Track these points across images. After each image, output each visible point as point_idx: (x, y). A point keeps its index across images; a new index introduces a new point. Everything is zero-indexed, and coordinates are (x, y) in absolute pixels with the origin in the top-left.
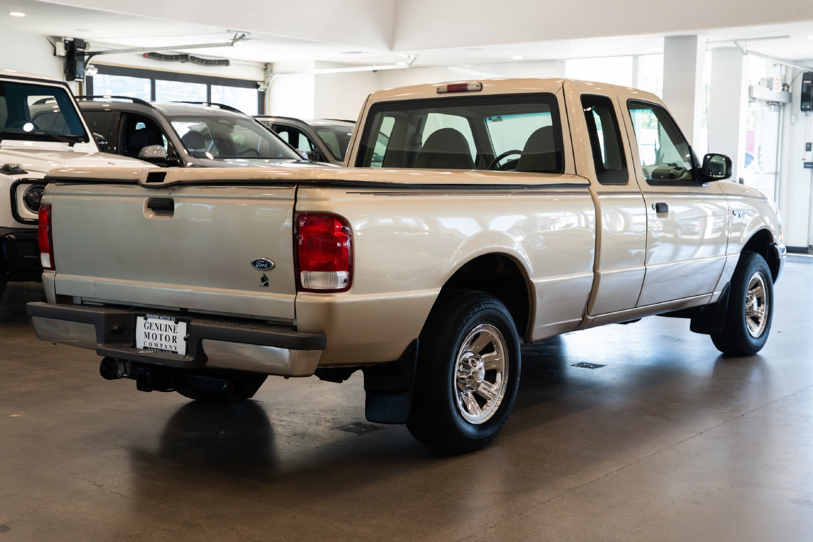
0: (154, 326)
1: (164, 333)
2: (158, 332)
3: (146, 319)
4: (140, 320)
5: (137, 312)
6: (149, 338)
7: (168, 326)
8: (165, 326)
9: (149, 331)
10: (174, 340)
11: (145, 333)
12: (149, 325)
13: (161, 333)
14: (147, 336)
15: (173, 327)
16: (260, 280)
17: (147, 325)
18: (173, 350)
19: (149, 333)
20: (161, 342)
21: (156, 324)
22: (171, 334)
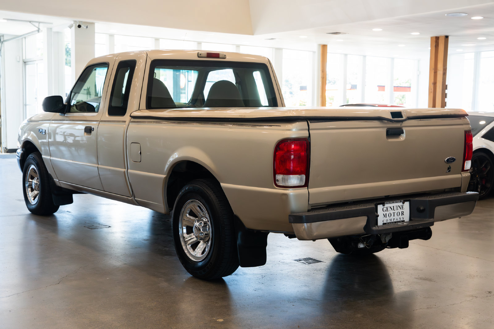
0: (389, 209)
1: (396, 211)
2: (392, 212)
3: (384, 206)
4: (380, 207)
5: (378, 202)
6: (386, 217)
7: (398, 206)
8: (396, 206)
9: (386, 212)
10: (403, 214)
11: (384, 214)
12: (386, 209)
13: (394, 211)
14: (385, 216)
15: (401, 206)
16: (447, 169)
17: (384, 209)
18: (402, 220)
19: (386, 214)
20: (394, 217)
21: (390, 207)
22: (400, 211)
